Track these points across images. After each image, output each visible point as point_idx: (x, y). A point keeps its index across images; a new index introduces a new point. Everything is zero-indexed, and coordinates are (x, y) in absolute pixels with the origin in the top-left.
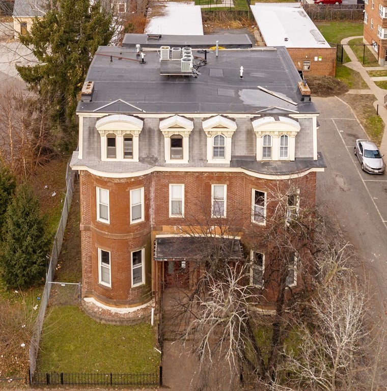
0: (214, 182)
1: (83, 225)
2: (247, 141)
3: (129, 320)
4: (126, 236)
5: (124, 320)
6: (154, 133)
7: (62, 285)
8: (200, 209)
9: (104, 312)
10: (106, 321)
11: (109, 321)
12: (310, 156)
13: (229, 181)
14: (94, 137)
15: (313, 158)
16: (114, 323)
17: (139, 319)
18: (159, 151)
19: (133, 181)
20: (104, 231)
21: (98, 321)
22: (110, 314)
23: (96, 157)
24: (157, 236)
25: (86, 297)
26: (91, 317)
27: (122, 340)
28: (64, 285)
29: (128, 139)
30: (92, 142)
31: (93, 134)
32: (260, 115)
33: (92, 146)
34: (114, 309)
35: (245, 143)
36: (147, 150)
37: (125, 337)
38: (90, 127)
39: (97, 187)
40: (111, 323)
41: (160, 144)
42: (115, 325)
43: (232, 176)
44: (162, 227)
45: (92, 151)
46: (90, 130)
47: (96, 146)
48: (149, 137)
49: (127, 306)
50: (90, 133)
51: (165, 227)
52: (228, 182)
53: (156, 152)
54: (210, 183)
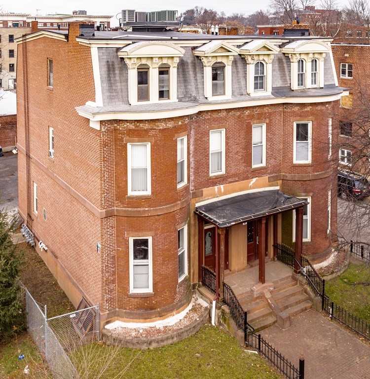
0: (255, 121)
1: (104, 210)
2: (279, 70)
3: (188, 329)
4: (173, 207)
5: (181, 331)
6: (188, 66)
7: (71, 316)
8: (242, 159)
9: (148, 332)
10: (158, 342)
11: (162, 341)
12: (333, 83)
13: (269, 118)
14: (115, 74)
15: (335, 84)
16: (170, 342)
17: (199, 324)
18: (197, 88)
19: (181, 126)
20: (143, 206)
21: (144, 347)
22: (159, 331)
23: (121, 103)
24: (197, 205)
25: (108, 323)
26: (131, 347)
27: (198, 358)
28: (75, 315)
29: (164, 71)
30: (112, 82)
31: (114, 71)
32: (288, 41)
33: (114, 88)
34: (159, 324)
35: (279, 73)
36: (183, 87)
37: (198, 353)
38: (108, 62)
39: (128, 144)
40: (165, 343)
41: (196, 80)
42: (172, 344)
43: (271, 112)
44: (202, 191)
45: (114, 94)
46: (108, 65)
47: (119, 87)
48: (183, 72)
49: (174, 313)
50: (109, 70)
51: (206, 191)
52: (267, 121)
53: (194, 89)
54: (252, 123)
